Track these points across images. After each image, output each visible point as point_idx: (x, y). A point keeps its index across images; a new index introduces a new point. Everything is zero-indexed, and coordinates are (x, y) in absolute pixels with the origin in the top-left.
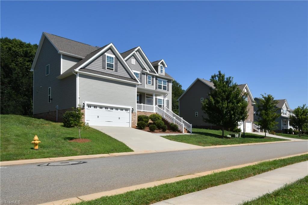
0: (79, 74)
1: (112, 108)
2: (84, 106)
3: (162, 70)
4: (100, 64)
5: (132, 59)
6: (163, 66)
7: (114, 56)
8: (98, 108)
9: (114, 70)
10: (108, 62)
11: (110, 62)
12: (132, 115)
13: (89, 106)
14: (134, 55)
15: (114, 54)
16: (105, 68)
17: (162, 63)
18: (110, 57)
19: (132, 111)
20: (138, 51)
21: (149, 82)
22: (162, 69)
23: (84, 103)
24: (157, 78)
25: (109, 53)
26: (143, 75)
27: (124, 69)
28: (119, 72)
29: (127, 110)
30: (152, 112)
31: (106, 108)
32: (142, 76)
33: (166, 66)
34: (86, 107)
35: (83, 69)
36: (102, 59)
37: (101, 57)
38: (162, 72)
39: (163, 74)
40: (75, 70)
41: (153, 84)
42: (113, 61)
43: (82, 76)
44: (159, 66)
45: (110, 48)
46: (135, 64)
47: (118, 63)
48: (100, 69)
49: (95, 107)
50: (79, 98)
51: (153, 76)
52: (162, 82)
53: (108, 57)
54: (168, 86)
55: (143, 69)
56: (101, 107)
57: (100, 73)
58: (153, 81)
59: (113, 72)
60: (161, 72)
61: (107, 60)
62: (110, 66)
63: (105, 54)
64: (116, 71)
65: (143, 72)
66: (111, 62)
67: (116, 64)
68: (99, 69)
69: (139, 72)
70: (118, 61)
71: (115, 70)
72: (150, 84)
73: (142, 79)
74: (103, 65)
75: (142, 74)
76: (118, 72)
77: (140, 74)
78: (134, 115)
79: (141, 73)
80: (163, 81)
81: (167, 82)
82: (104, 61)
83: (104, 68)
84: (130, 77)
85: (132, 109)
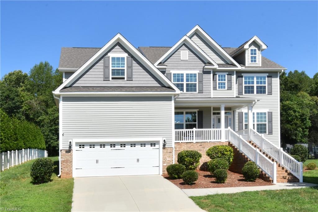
0: (63, 97)
1: (123, 145)
2: (70, 147)
3: (255, 57)
4: (99, 73)
5: (181, 51)
6: (257, 49)
7: (125, 55)
8: (97, 148)
9: (126, 79)
10: (115, 67)
11: (117, 67)
12: (163, 152)
13: (82, 145)
14: (185, 44)
15: (126, 51)
16: (109, 78)
17: (255, 43)
18: (118, 59)
19: (164, 145)
20: (196, 33)
21: (222, 86)
22: (255, 54)
23: (70, 142)
24: (242, 74)
25: (116, 52)
26: (205, 76)
27: (146, 73)
28: (136, 79)
29: (153, 144)
30: (219, 140)
31: (113, 145)
32: (204, 77)
33: (264, 47)
34: (74, 148)
35: (68, 89)
36: (102, 65)
37: (102, 61)
38: (255, 61)
39: (259, 62)
40: (53, 92)
41: (230, 88)
42: (124, 64)
43: (66, 99)
44: (247, 51)
45: (119, 44)
46: (188, 59)
47: (135, 64)
48: (100, 82)
49: (92, 145)
50: (63, 135)
51: (230, 73)
52: (255, 79)
53: (113, 59)
54: (270, 84)
55: (205, 63)
56: (102, 145)
57: (99, 88)
58: (230, 81)
59: (123, 82)
60: (252, 61)
61: (112, 64)
62: (118, 73)
63: (109, 54)
64: (130, 79)
65: (204, 70)
66: (119, 67)
67: (130, 67)
68: (96, 82)
69: (196, 72)
70: (134, 62)
71: (128, 78)
72: (224, 87)
73: (204, 82)
74: (104, 75)
75: (204, 74)
76: (133, 79)
77: (199, 74)
78: (169, 151)
79: (202, 72)
80: (257, 78)
81: (268, 77)
82: (106, 67)
83: (106, 79)
84: (159, 85)
85: (164, 141)
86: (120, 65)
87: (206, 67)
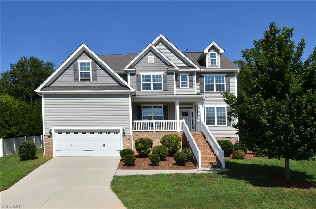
0: (44, 95)
1: (92, 132)
2: (51, 133)
3: (215, 60)
4: (70, 76)
5: (148, 57)
6: (216, 53)
7: (90, 61)
8: (72, 134)
9: (91, 80)
10: (82, 70)
11: (84, 70)
12: (123, 139)
13: (60, 132)
14: (151, 50)
15: (90, 57)
16: (78, 79)
17: (213, 48)
18: (85, 64)
19: (124, 133)
20: (161, 41)
21: (184, 85)
22: (215, 57)
23: (51, 130)
24: (203, 75)
25: (83, 59)
26: (169, 76)
27: (108, 75)
28: (100, 80)
29: (116, 132)
30: (175, 130)
31: (84, 132)
32: (167, 77)
33: (222, 51)
34: (54, 134)
35: (47, 88)
36: (73, 69)
37: (72, 66)
38: (215, 63)
39: (218, 64)
40: (35, 91)
41: (191, 86)
42: (90, 68)
43: (47, 96)
44: (207, 55)
45: (84, 52)
46: (154, 63)
47: (98, 68)
48: (71, 83)
49: (68, 132)
50: (45, 124)
51: (191, 74)
52: (215, 78)
53: (81, 64)
54: (228, 83)
55: (168, 66)
56: (76, 132)
57: (70, 88)
58: (191, 81)
59: (90, 83)
60: (212, 63)
61: (80, 68)
62: (85, 76)
63: (78, 60)
64: (95, 80)
65: (168, 72)
66: (86, 70)
67: (94, 70)
68: (69, 83)
69: (161, 73)
70: (97, 66)
71: (93, 79)
72: (187, 86)
73: (168, 81)
74: (75, 77)
75: (168, 75)
76: (97, 80)
77: (163, 75)
78: (128, 138)
79: (166, 73)
81: (226, 77)
82: (76, 71)
83: (76, 80)
84: (118, 85)
85: (124, 130)
86: (87, 69)
87: (168, 69)
